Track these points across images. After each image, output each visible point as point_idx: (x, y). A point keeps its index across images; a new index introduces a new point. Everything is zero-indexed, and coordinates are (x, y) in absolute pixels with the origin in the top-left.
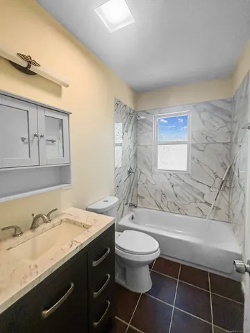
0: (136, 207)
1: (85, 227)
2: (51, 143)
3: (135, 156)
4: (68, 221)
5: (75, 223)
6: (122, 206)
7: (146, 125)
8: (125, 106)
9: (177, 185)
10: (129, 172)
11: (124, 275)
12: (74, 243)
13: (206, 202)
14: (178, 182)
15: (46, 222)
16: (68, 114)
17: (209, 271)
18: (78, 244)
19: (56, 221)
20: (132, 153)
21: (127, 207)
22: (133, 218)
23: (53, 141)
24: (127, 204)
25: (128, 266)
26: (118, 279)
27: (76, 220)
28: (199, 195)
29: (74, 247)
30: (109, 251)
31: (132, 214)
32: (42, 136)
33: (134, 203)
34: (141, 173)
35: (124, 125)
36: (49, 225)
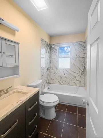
0: (50, 84)
1: (25, 93)
2: (11, 56)
3: (50, 62)
4: (17, 92)
5: (20, 92)
6: (44, 84)
8: (46, 41)
9: (66, 74)
10: (47, 69)
11: (44, 113)
12: (19, 101)
13: (77, 80)
14: (67, 72)
15: (6, 93)
16: (18, 43)
18: (21, 102)
19: (11, 92)
21: (46, 84)
22: (49, 88)
23: (12, 56)
24: (46, 83)
25: (46, 109)
26: (41, 115)
27: (22, 91)
28: (74, 77)
29: (19, 103)
30: (36, 103)
31: (48, 87)
32: (4, 53)
33: (50, 82)
34: (53, 69)
35: (45, 49)
36: (7, 94)
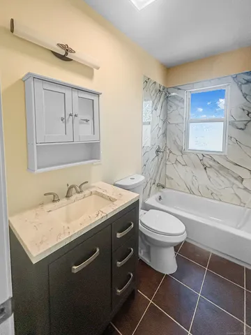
0: (163, 188)
1: (111, 200)
2: (85, 122)
3: (165, 134)
4: (97, 194)
5: (102, 196)
6: (149, 185)
7: (177, 102)
8: (155, 83)
9: (211, 167)
10: (157, 151)
11: (148, 254)
12: (101, 213)
13: (245, 189)
15: (78, 193)
16: (98, 94)
17: (245, 266)
18: (104, 215)
19: (87, 192)
20: (161, 132)
21: (154, 187)
22: (160, 198)
23: (87, 121)
24: (154, 184)
25: (153, 245)
26: (141, 254)
27: (104, 193)
28: (236, 179)
29: (100, 217)
30: (132, 226)
31: (159, 194)
32: (76, 116)
33: (163, 184)
34: (171, 152)
35: (153, 103)
36: (81, 195)
